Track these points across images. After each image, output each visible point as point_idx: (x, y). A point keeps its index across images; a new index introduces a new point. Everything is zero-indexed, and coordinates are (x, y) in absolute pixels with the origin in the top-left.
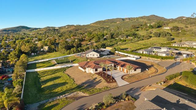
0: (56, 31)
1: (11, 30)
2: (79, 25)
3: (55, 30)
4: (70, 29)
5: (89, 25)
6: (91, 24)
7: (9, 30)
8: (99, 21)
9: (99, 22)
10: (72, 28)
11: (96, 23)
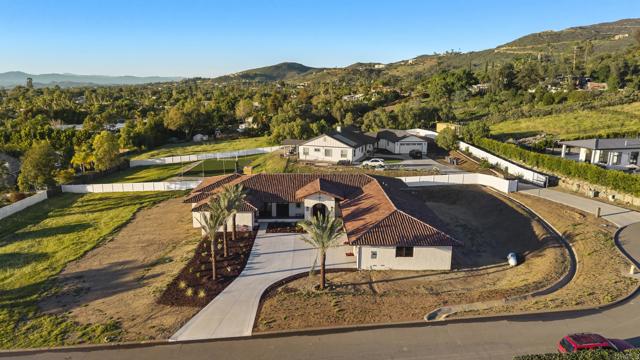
0: (374, 76)
1: (261, 75)
2: (456, 54)
3: (371, 71)
4: (420, 68)
5: (493, 51)
6: (499, 47)
7: (256, 75)
8: (534, 35)
9: (536, 39)
10: (428, 64)
11: (521, 42)
